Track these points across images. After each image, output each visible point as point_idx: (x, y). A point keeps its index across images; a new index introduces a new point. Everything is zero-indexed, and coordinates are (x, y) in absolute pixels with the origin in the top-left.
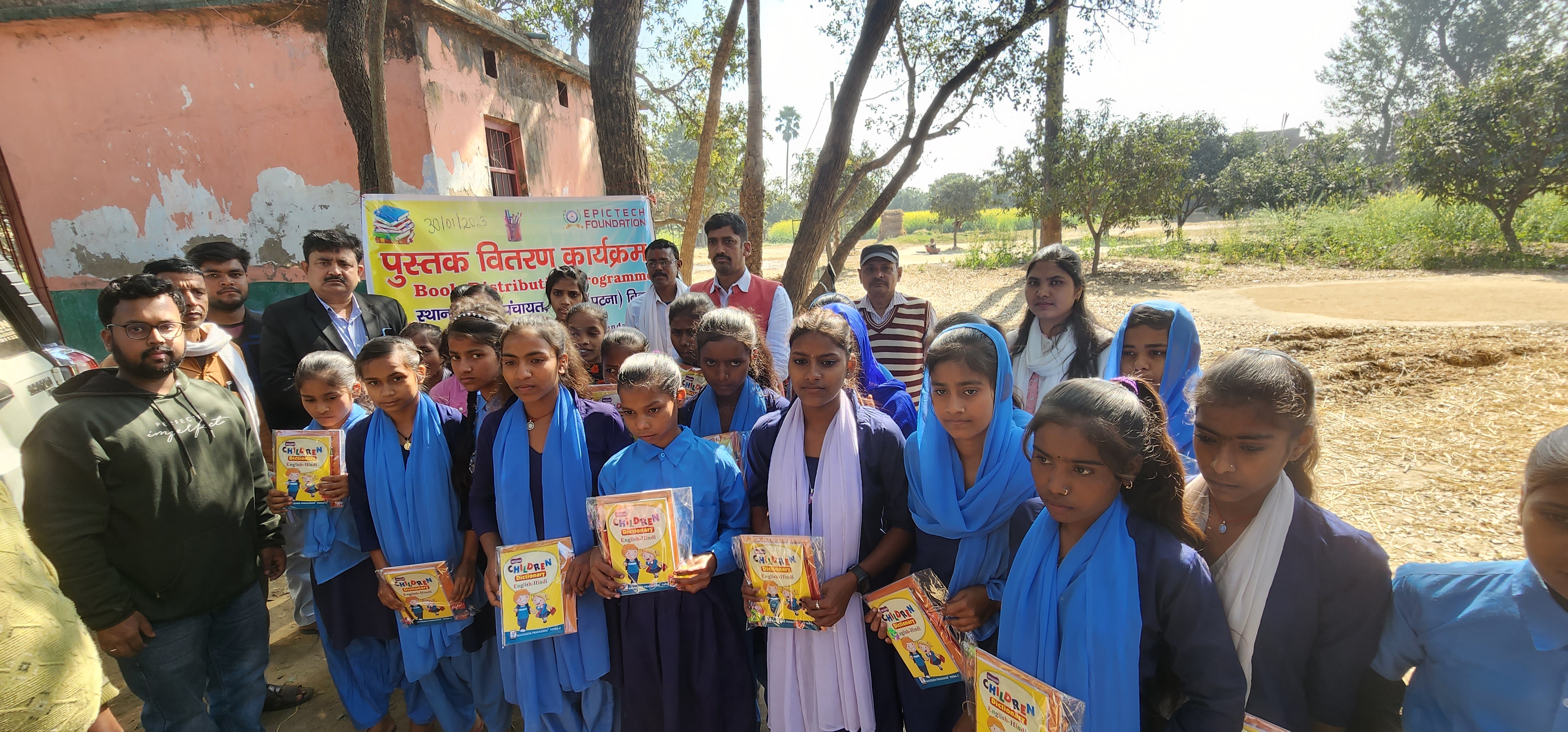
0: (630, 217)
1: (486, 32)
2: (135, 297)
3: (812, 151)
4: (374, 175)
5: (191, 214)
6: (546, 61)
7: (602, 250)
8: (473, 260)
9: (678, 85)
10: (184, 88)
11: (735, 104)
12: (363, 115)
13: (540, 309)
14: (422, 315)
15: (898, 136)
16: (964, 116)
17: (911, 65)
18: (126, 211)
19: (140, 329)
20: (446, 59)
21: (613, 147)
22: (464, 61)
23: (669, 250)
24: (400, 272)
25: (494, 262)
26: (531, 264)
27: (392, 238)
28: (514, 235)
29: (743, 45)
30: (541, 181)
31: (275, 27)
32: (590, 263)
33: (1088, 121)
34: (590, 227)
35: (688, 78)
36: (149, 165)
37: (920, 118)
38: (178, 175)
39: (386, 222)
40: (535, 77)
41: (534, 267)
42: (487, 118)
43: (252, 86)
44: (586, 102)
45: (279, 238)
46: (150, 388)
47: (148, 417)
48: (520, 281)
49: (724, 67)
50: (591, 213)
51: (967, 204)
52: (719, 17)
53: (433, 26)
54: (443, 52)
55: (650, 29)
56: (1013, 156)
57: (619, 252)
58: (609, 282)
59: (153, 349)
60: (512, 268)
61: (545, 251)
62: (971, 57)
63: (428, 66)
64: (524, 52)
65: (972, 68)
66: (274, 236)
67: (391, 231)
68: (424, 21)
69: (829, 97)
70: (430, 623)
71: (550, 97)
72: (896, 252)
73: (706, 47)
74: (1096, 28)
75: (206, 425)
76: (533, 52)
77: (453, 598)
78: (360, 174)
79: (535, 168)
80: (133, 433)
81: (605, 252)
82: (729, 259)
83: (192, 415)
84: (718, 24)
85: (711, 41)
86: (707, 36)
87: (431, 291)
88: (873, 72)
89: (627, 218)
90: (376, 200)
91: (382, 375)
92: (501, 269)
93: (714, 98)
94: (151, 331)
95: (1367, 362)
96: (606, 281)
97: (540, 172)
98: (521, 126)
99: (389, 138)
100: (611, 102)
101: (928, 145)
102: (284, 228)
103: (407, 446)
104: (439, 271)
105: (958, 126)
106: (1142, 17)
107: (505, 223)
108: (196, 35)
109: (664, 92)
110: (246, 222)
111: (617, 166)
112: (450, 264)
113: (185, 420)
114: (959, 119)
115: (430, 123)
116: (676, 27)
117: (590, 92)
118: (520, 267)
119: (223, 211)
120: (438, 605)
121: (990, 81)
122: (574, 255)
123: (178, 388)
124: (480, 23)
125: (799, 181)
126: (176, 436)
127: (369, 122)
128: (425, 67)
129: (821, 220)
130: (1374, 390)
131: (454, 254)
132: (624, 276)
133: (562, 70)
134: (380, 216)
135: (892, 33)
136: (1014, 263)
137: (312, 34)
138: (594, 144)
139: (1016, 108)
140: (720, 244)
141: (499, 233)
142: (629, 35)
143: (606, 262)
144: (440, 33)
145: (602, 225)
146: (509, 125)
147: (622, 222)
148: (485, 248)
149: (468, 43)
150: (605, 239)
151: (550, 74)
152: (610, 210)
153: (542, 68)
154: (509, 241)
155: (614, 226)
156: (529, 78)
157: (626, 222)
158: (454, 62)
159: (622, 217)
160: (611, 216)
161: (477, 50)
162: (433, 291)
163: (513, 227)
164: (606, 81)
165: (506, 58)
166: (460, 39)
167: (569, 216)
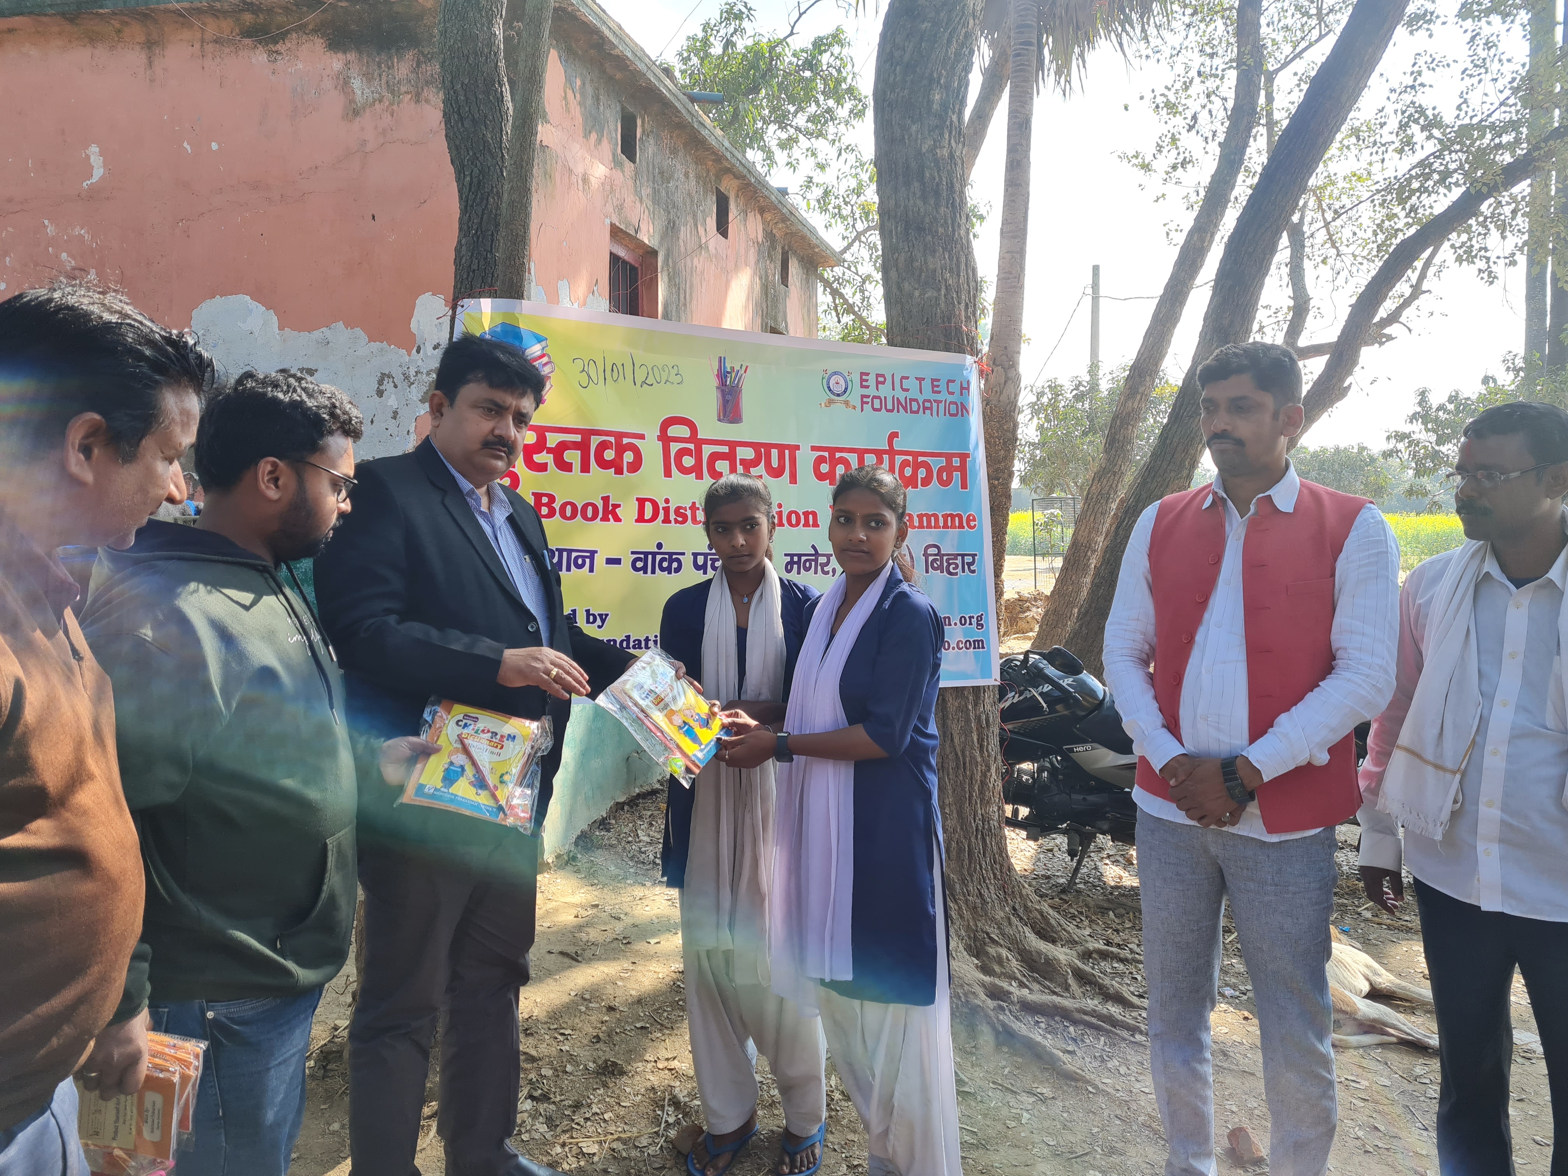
0: (942, 396)
1: (634, 75)
6: (709, 148)
7: (886, 457)
8: (651, 450)
10: (94, 149)
21: (918, 255)
22: (593, 122)
25: (688, 461)
28: (731, 409)
31: (275, 42)
34: (867, 407)
42: (615, 232)
43: (215, 146)
50: (872, 380)
53: (557, 48)
57: (917, 466)
61: (781, 448)
62: (1457, 192)
71: (704, 214)
76: (695, 125)
78: (458, 259)
87: (563, 507)
89: (935, 397)
92: (699, 476)
98: (661, 257)
104: (585, 468)
107: (714, 382)
108: (134, 59)
111: (922, 293)
112: (609, 455)
122: (834, 463)
131: (619, 436)
132: (921, 517)
137: (340, 55)
141: (702, 402)
144: (565, 63)
145: (890, 407)
146: (641, 252)
147: (927, 405)
148: (675, 431)
149: (602, 91)
150: (893, 435)
151: (708, 175)
152: (907, 378)
153: (698, 161)
154: (719, 420)
155: (912, 412)
156: (679, 175)
157: (935, 405)
158: (579, 120)
159: (928, 394)
160: (907, 390)
161: (613, 106)
162: (569, 509)
163: (730, 393)
164: (914, 128)
165: (652, 132)
166: (592, 80)
167: (832, 382)
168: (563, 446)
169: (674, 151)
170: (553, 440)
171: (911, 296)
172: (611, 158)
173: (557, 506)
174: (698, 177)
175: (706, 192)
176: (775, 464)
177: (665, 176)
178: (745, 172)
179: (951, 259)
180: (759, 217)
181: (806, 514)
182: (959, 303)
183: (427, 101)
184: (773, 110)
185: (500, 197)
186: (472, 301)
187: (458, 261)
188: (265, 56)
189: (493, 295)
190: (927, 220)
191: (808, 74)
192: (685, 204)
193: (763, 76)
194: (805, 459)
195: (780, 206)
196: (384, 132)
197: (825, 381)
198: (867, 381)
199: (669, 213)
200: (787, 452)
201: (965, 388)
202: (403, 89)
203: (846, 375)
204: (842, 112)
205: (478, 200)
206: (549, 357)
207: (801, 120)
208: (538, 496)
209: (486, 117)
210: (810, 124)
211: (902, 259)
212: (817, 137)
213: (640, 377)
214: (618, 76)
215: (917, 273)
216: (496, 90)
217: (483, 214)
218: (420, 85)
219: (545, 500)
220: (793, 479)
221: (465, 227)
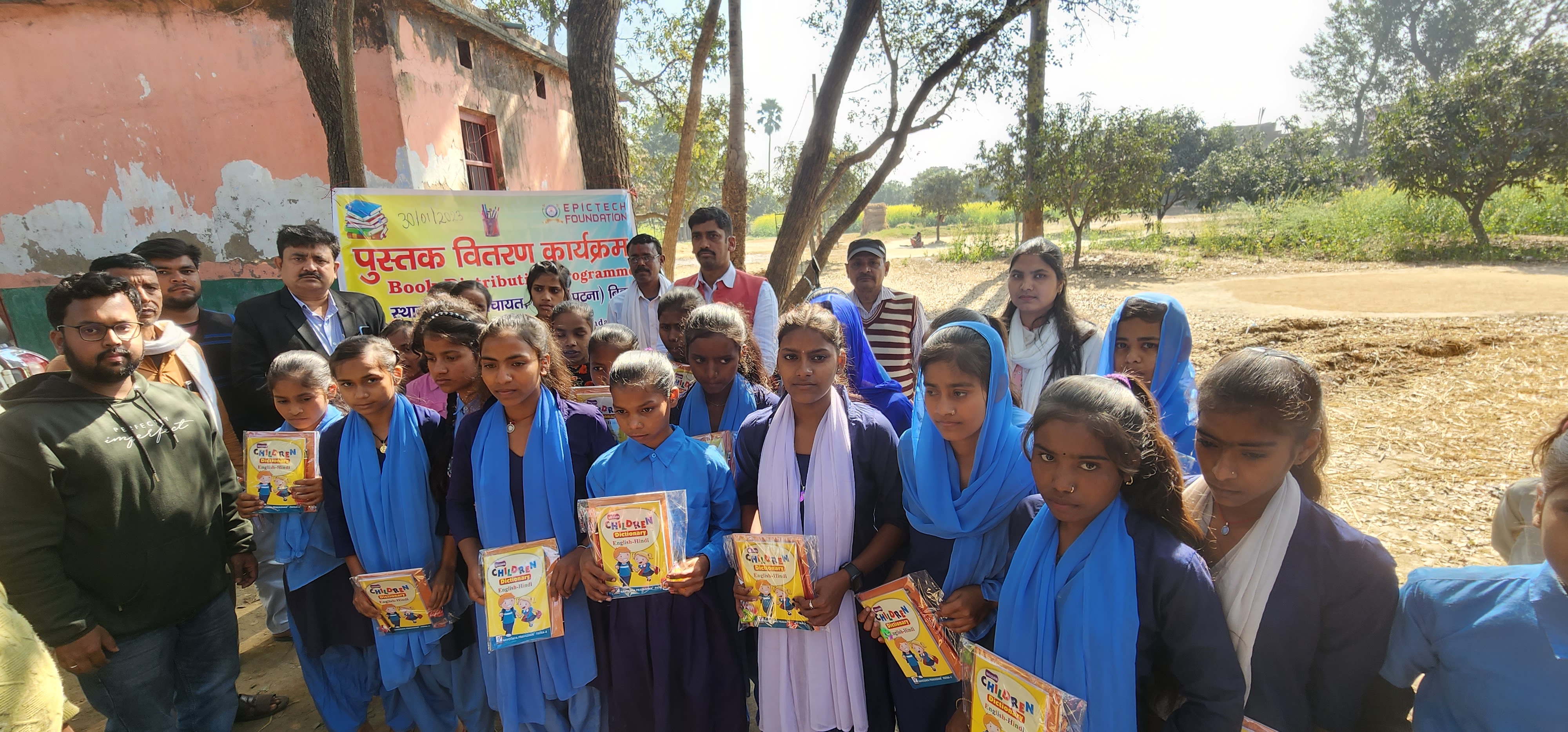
0: (611, 211)
1: (461, 21)
2: (89, 296)
3: (794, 144)
4: (345, 168)
5: (151, 208)
6: (522, 52)
7: (582, 245)
8: (450, 256)
9: (658, 77)
10: (142, 77)
11: (717, 98)
12: (332, 106)
13: (519, 305)
14: (397, 312)
15: (880, 129)
16: (947, 109)
17: (894, 57)
18: (81, 206)
19: (95, 331)
20: (418, 49)
21: (592, 139)
22: (437, 51)
23: (651, 245)
24: (373, 268)
25: (471, 258)
26: (509, 259)
27: (364, 233)
28: (492, 229)
29: (724, 36)
30: (519, 175)
31: (237, 14)
32: (571, 258)
33: (1070, 115)
34: (570, 221)
35: (668, 69)
36: (105, 157)
37: (903, 111)
38: (136, 168)
39: (357, 217)
40: (511, 68)
41: (513, 263)
42: (462, 110)
43: (214, 75)
44: (564, 94)
45: (246, 233)
46: (106, 392)
47: (105, 421)
48: (498, 277)
49: (705, 59)
50: (570, 207)
51: (950, 197)
52: (699, 8)
53: (404, 14)
54: (415, 42)
55: (629, 20)
56: (995, 150)
57: (600, 247)
58: (590, 277)
59: (109, 351)
60: (490, 263)
61: (524, 246)
62: (953, 50)
63: (399, 56)
64: (500, 43)
65: (954, 62)
66: (241, 232)
67: (364, 226)
68: (396, 9)
69: (811, 89)
70: (408, 631)
71: (527, 88)
72: (882, 246)
73: (686, 38)
74: (1077, 22)
75: (169, 430)
76: (509, 42)
77: (431, 606)
78: (330, 167)
79: (512, 161)
80: (89, 439)
81: (586, 247)
82: (714, 254)
83: (153, 419)
84: (698, 15)
85: (692, 32)
86: (687, 27)
87: (406, 287)
88: (856, 65)
89: (607, 212)
90: (347, 195)
91: (356, 376)
92: (479, 264)
93: (695, 90)
94: (106, 332)
95: (1342, 353)
96: (587, 276)
97: (518, 165)
98: (497, 118)
99: (360, 130)
100: (590, 94)
101: (911, 138)
102: (251, 223)
103: (383, 449)
104: (414, 267)
105: (939, 119)
106: (1122, 11)
107: (482, 217)
108: (154, 22)
109: (644, 84)
110: (210, 217)
111: (597, 159)
112: (426, 260)
113: (146, 425)
114: (942, 112)
115: (402, 114)
116: (655, 17)
117: (568, 83)
118: (498, 263)
119: (185, 206)
120: (416, 612)
121: (973, 75)
122: (554, 250)
123: (136, 391)
124: (453, 12)
125: (782, 174)
126: (137, 442)
127: (339, 113)
128: (397, 57)
129: (805, 214)
130: (1348, 380)
131: (430, 250)
132: (605, 272)
133: (539, 61)
134: (352, 211)
135: (874, 25)
136: (996, 256)
137: (277, 22)
138: (573, 137)
139: (998, 101)
140: (704, 239)
141: (476, 228)
142: (608, 25)
143: (587, 257)
144: (412, 22)
145: (582, 219)
146: (483, 117)
147: (603, 216)
148: (462, 244)
149: (441, 33)
150: (586, 233)
151: (526, 67)
152: (590, 204)
153: (517, 60)
155: (594, 221)
156: (505, 69)
157: (607, 216)
158: (427, 52)
159: (602, 211)
160: (591, 210)
161: (451, 39)
162: (409, 288)
164: (585, 72)
165: (481, 49)
167: (548, 211)
168: (399, 258)
169: (500, 56)
170: (393, 255)
172: (453, 70)
173: (402, 287)
174: (519, 68)
175: (526, 76)
176: (521, 254)
177: (495, 72)
182: (617, 162)
186: (339, 189)
188: (233, 22)
189: (350, 186)
190: (597, 121)
198: (568, 208)
199: (500, 90)
200: (527, 248)
201: (623, 206)
208: (391, 283)
213: (438, 218)
214: (451, 22)
217: (338, 142)
219: (395, 284)
221: (331, 149)
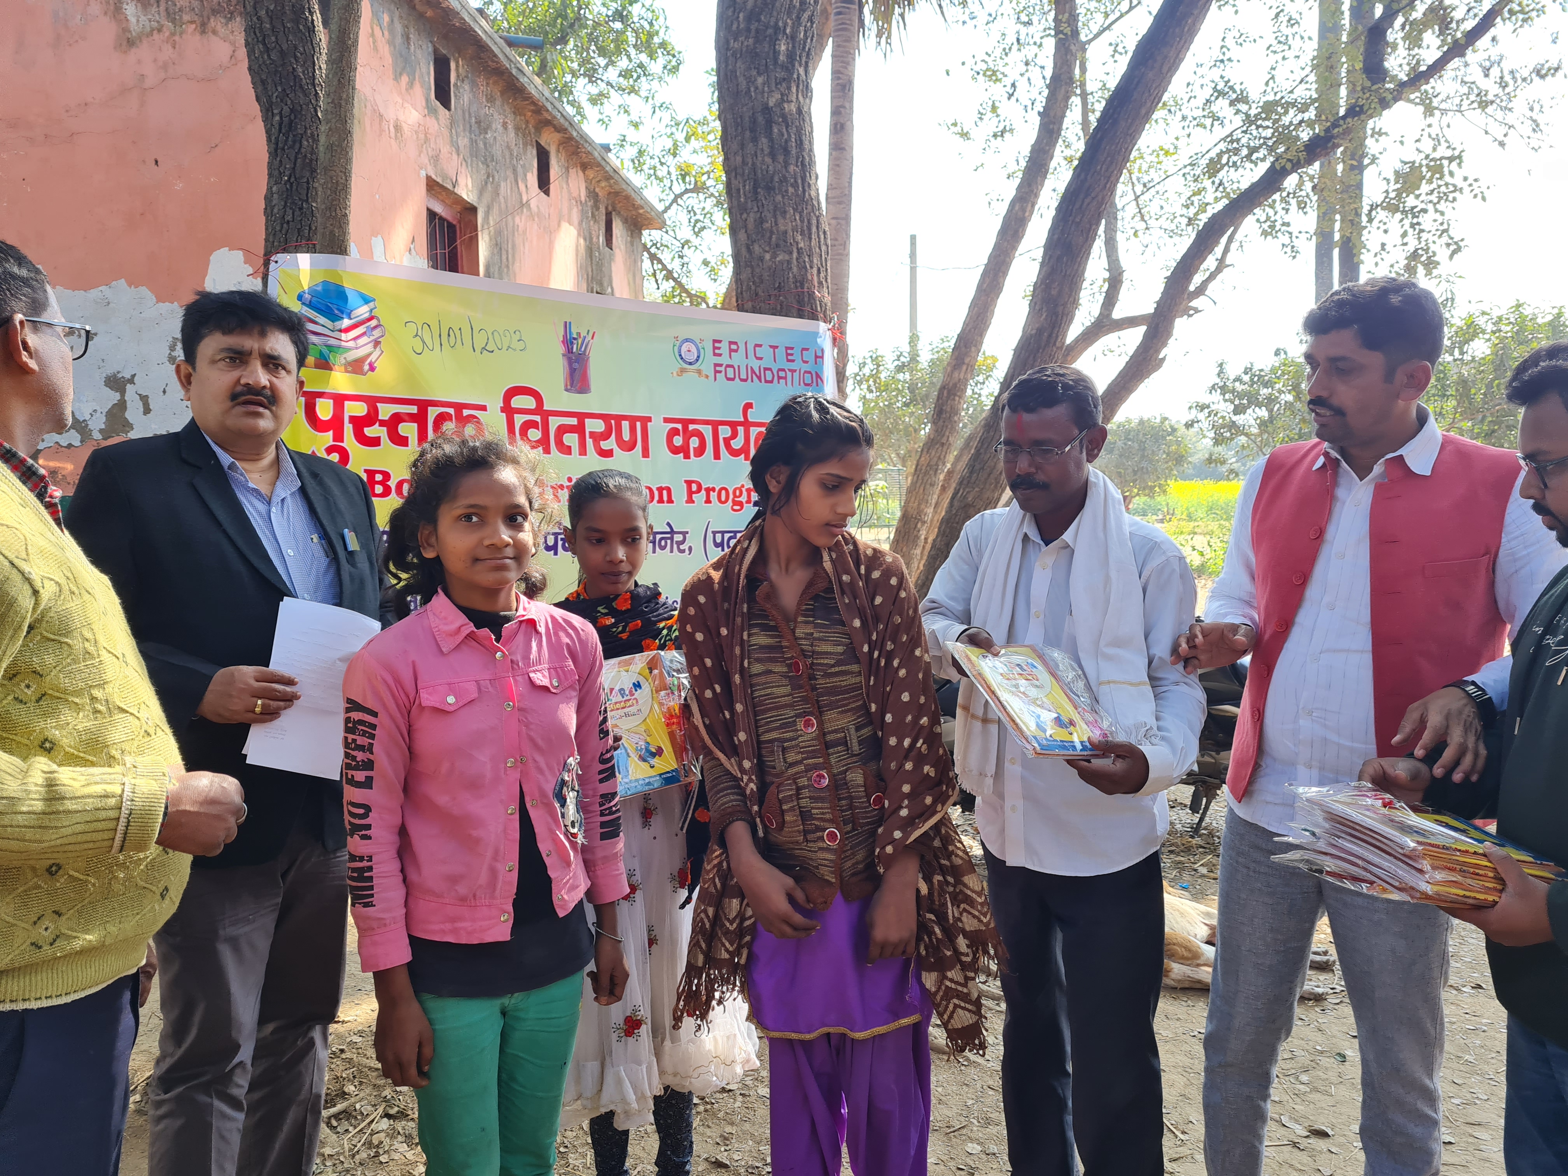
0: (797, 365)
6: (529, 97)
8: (494, 420)
22: (404, 63)
24: (338, 437)
25: (534, 434)
26: (605, 445)
27: (332, 355)
28: (578, 378)
32: (717, 456)
34: (721, 377)
39: (322, 320)
40: (505, 125)
41: (610, 453)
42: (431, 186)
50: (724, 348)
61: (633, 420)
64: (497, 72)
67: (332, 341)
71: (525, 170)
76: (514, 71)
87: (399, 485)
89: (792, 366)
90: (303, 267)
92: (547, 451)
98: (480, 213)
107: (561, 349)
118: (583, 451)
122: (687, 436)
131: (459, 407)
134: (310, 305)
141: (548, 371)
145: (744, 376)
146: (458, 208)
147: (782, 374)
148: (518, 402)
149: (412, 30)
150: (749, 406)
151: (527, 127)
152: (760, 346)
153: (517, 111)
154: (566, 390)
155: (766, 382)
156: (497, 125)
157: (789, 374)
158: (389, 60)
159: (782, 363)
160: (761, 359)
161: (424, 47)
163: (577, 361)
165: (467, 77)
166: (401, 17)
167: (684, 348)
168: (397, 419)
169: (491, 99)
170: (385, 411)
171: (761, 259)
172: (424, 104)
174: (517, 129)
175: (525, 145)
176: (626, 436)
177: (482, 126)
178: (566, 124)
179: (802, 221)
180: (581, 173)
181: (660, 490)
182: (811, 267)
183: (214, 32)
184: (584, 62)
185: (316, 140)
186: (288, 256)
187: (269, 211)
189: (312, 249)
190: (776, 179)
191: (618, 25)
192: (504, 157)
193: (572, 26)
194: (658, 432)
195: (603, 163)
196: (165, 67)
197: (676, 348)
198: (719, 348)
199: (488, 166)
200: (638, 424)
201: (819, 357)
202: (186, 18)
203: (698, 341)
204: (656, 67)
205: (290, 143)
206: (379, 320)
207: (612, 74)
208: (371, 473)
209: (296, 48)
210: (621, 79)
211: (751, 220)
212: (629, 93)
213: (480, 342)
214: (429, 13)
215: (768, 234)
216: (306, 19)
217: (296, 159)
218: (205, 14)
219: (379, 477)
220: (646, 453)
221: (276, 173)
